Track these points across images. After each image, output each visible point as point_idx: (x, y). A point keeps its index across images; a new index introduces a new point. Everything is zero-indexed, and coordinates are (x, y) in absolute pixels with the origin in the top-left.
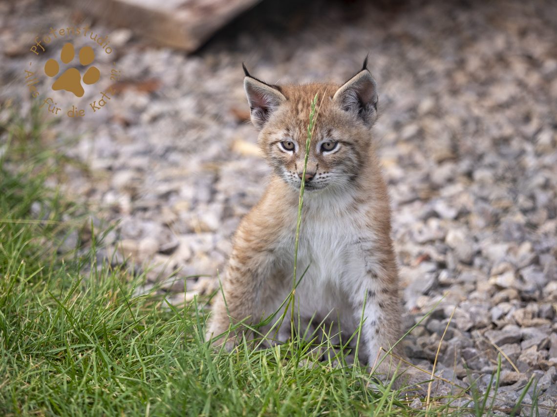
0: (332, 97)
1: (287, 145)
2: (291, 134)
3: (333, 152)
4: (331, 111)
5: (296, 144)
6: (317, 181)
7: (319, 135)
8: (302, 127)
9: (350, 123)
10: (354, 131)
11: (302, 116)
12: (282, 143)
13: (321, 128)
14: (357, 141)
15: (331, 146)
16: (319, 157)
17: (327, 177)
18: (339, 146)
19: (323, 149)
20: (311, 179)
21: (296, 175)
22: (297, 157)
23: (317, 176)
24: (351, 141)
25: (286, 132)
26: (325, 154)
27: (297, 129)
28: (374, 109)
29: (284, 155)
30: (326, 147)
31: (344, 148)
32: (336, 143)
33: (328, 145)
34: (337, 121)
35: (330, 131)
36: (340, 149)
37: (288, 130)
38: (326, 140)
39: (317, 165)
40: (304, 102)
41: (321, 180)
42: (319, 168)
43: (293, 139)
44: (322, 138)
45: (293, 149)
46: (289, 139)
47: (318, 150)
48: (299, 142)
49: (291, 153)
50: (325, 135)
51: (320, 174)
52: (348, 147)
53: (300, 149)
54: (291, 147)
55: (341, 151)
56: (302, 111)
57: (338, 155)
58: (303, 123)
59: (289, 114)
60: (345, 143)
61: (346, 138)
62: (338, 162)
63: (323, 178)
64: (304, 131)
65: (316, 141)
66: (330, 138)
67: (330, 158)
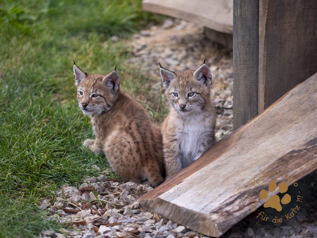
0: (193, 75)
1: (175, 94)
2: (176, 90)
3: (193, 96)
4: (192, 80)
5: (178, 94)
6: (187, 108)
7: (187, 90)
8: (181, 87)
9: (200, 86)
10: (201, 89)
11: (181, 82)
13: (188, 87)
14: (202, 93)
15: (192, 94)
16: (187, 99)
17: (191, 106)
18: (195, 94)
19: (189, 95)
20: (184, 107)
21: (178, 106)
22: (179, 99)
23: (187, 106)
24: (200, 92)
26: (190, 97)
27: (179, 88)
28: (210, 80)
29: (174, 98)
31: (197, 95)
32: (194, 93)
34: (194, 84)
35: (191, 88)
36: (195, 95)
37: (176, 88)
39: (187, 102)
40: (182, 77)
41: (189, 108)
42: (188, 103)
44: (188, 91)
45: (177, 96)
46: (176, 92)
47: (187, 96)
49: (177, 97)
50: (189, 90)
51: (188, 105)
52: (199, 95)
53: (180, 95)
54: (177, 95)
55: (196, 96)
56: (181, 80)
57: (195, 98)
58: (181, 85)
59: (176, 82)
60: (198, 93)
61: (198, 91)
62: (195, 101)
63: (190, 107)
64: (181, 88)
65: (186, 92)
66: (191, 91)
67: (192, 99)
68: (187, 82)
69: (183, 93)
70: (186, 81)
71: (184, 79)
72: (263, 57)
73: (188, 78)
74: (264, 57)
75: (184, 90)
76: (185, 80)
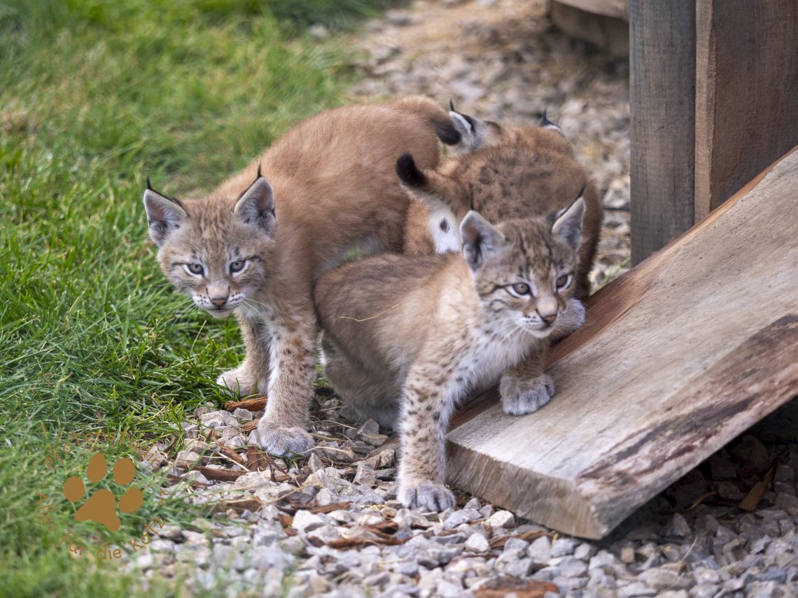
0: (233, 212)
1: (194, 268)
2: (198, 256)
3: (242, 271)
4: (235, 226)
5: (205, 266)
6: (230, 303)
7: (227, 254)
8: (209, 247)
9: (254, 236)
10: (258, 243)
11: (206, 235)
12: (189, 265)
13: (229, 246)
14: (263, 253)
15: (240, 264)
16: (229, 278)
17: (239, 297)
18: (247, 263)
19: (232, 270)
20: (224, 303)
21: (206, 300)
22: (207, 280)
23: (231, 298)
25: (192, 254)
26: (235, 274)
27: (204, 250)
28: (272, 216)
29: (192, 279)
30: (235, 267)
31: (253, 265)
32: (244, 262)
33: (237, 264)
34: (242, 237)
35: (237, 249)
36: (249, 267)
37: (194, 252)
38: (234, 259)
39: (229, 288)
40: (206, 220)
41: (234, 302)
42: (231, 290)
43: (201, 261)
44: (230, 258)
45: (202, 272)
46: (198, 262)
47: (227, 271)
48: (208, 264)
49: (199, 277)
50: (233, 254)
51: (233, 296)
53: (209, 270)
54: (198, 269)
56: (205, 229)
58: (208, 243)
59: (193, 234)
60: (252, 259)
61: (252, 253)
62: (246, 281)
63: (236, 299)
64: (211, 251)
65: (224, 262)
66: (238, 257)
67: (240, 278)
68: (224, 232)
69: (217, 262)
70: (220, 232)
71: (213, 225)
72: (706, 76)
73: (222, 222)
74: (710, 77)
75: (219, 257)
76: (217, 227)
